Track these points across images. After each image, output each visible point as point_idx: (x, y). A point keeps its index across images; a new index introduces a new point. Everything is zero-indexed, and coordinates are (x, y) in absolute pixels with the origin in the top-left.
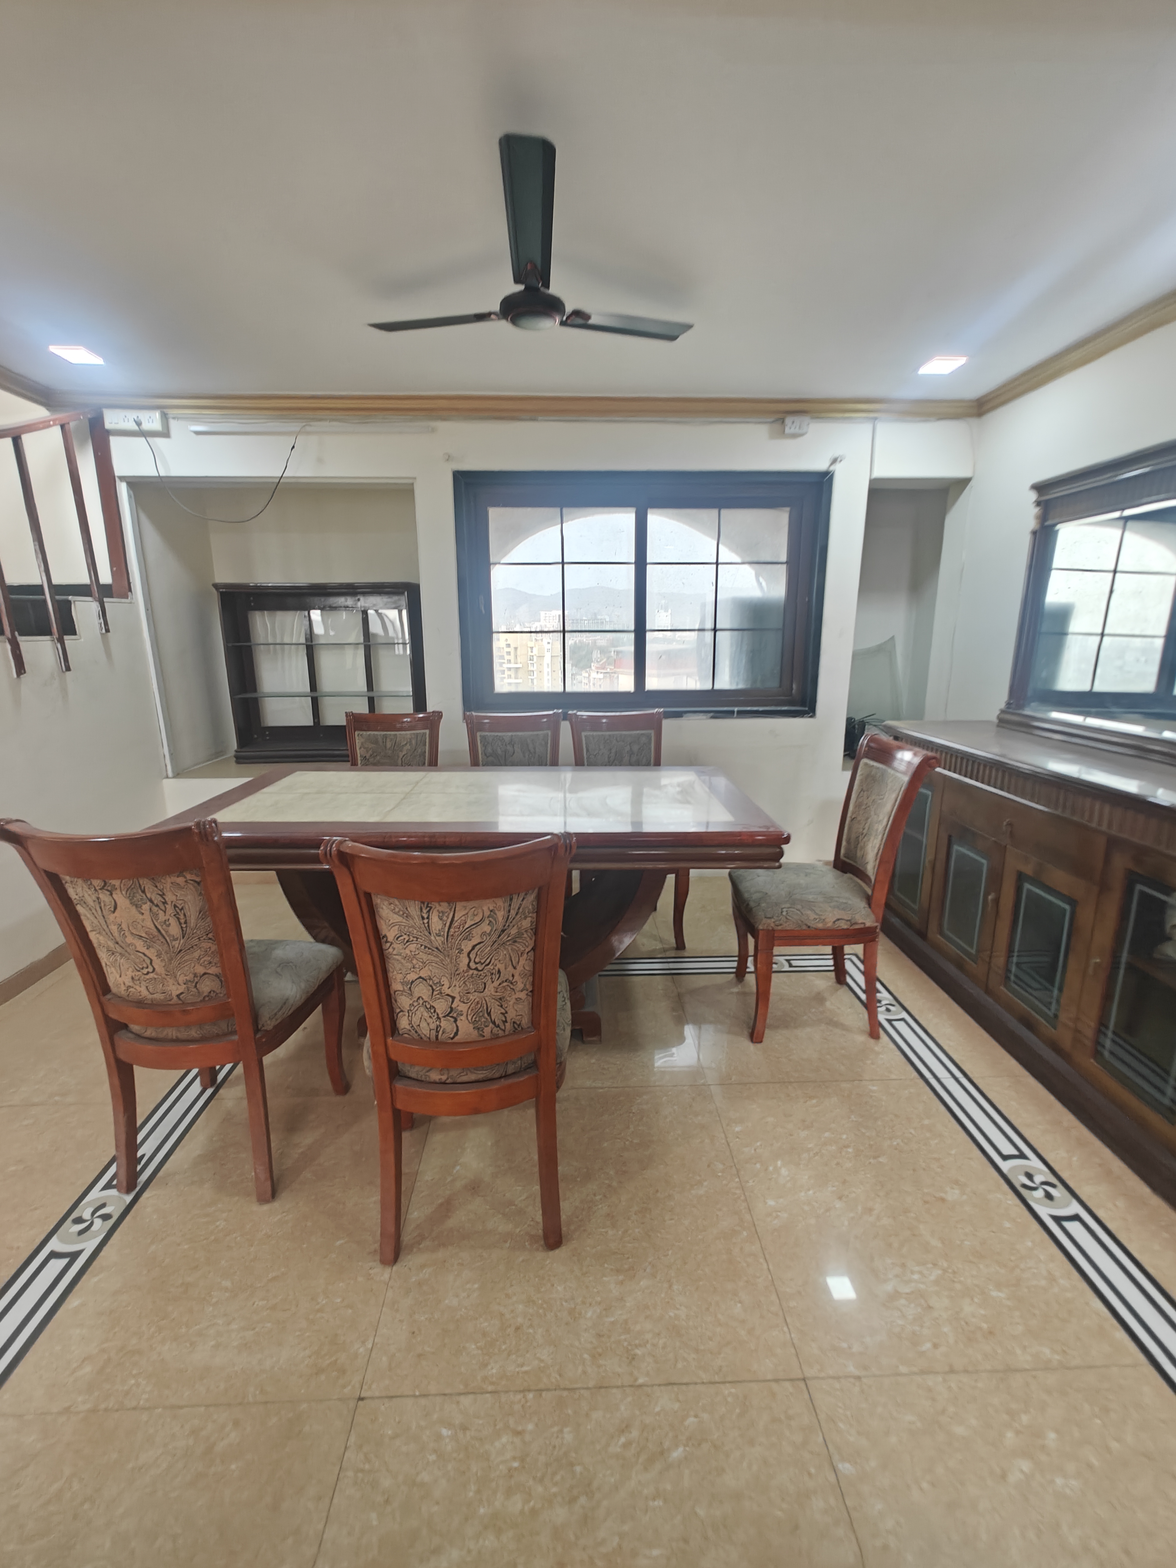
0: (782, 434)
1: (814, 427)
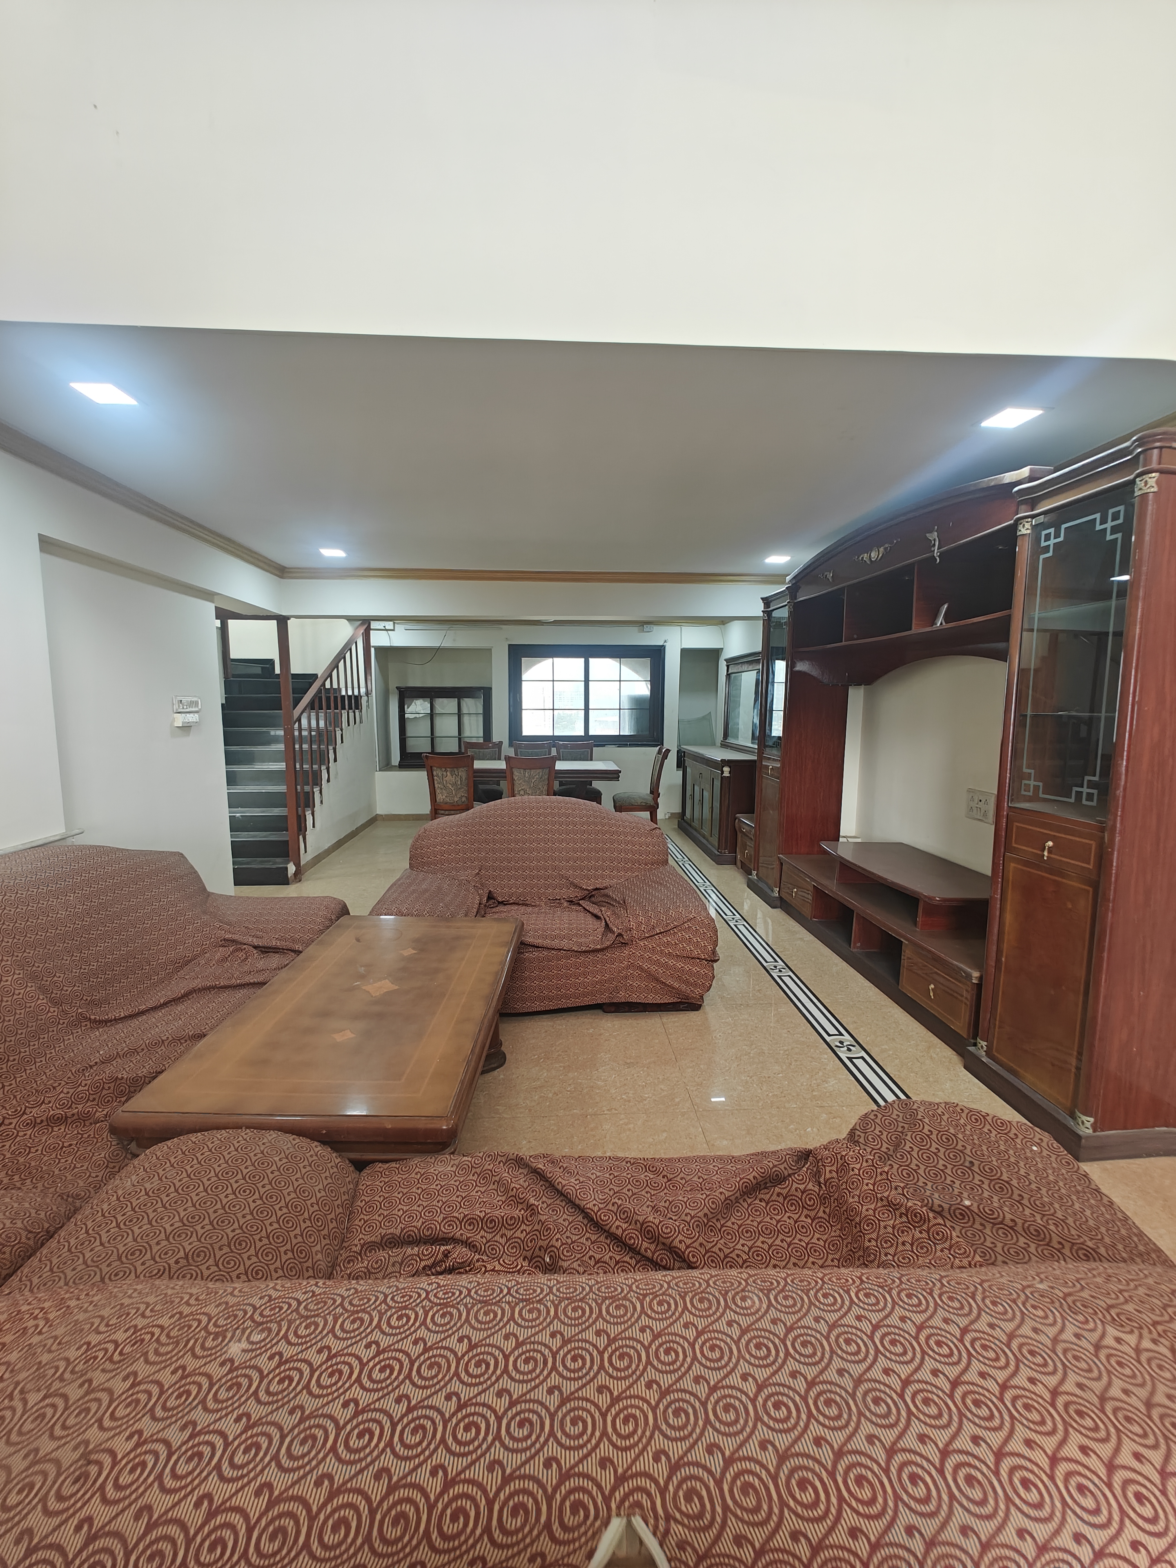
0: (644, 631)
1: (656, 628)
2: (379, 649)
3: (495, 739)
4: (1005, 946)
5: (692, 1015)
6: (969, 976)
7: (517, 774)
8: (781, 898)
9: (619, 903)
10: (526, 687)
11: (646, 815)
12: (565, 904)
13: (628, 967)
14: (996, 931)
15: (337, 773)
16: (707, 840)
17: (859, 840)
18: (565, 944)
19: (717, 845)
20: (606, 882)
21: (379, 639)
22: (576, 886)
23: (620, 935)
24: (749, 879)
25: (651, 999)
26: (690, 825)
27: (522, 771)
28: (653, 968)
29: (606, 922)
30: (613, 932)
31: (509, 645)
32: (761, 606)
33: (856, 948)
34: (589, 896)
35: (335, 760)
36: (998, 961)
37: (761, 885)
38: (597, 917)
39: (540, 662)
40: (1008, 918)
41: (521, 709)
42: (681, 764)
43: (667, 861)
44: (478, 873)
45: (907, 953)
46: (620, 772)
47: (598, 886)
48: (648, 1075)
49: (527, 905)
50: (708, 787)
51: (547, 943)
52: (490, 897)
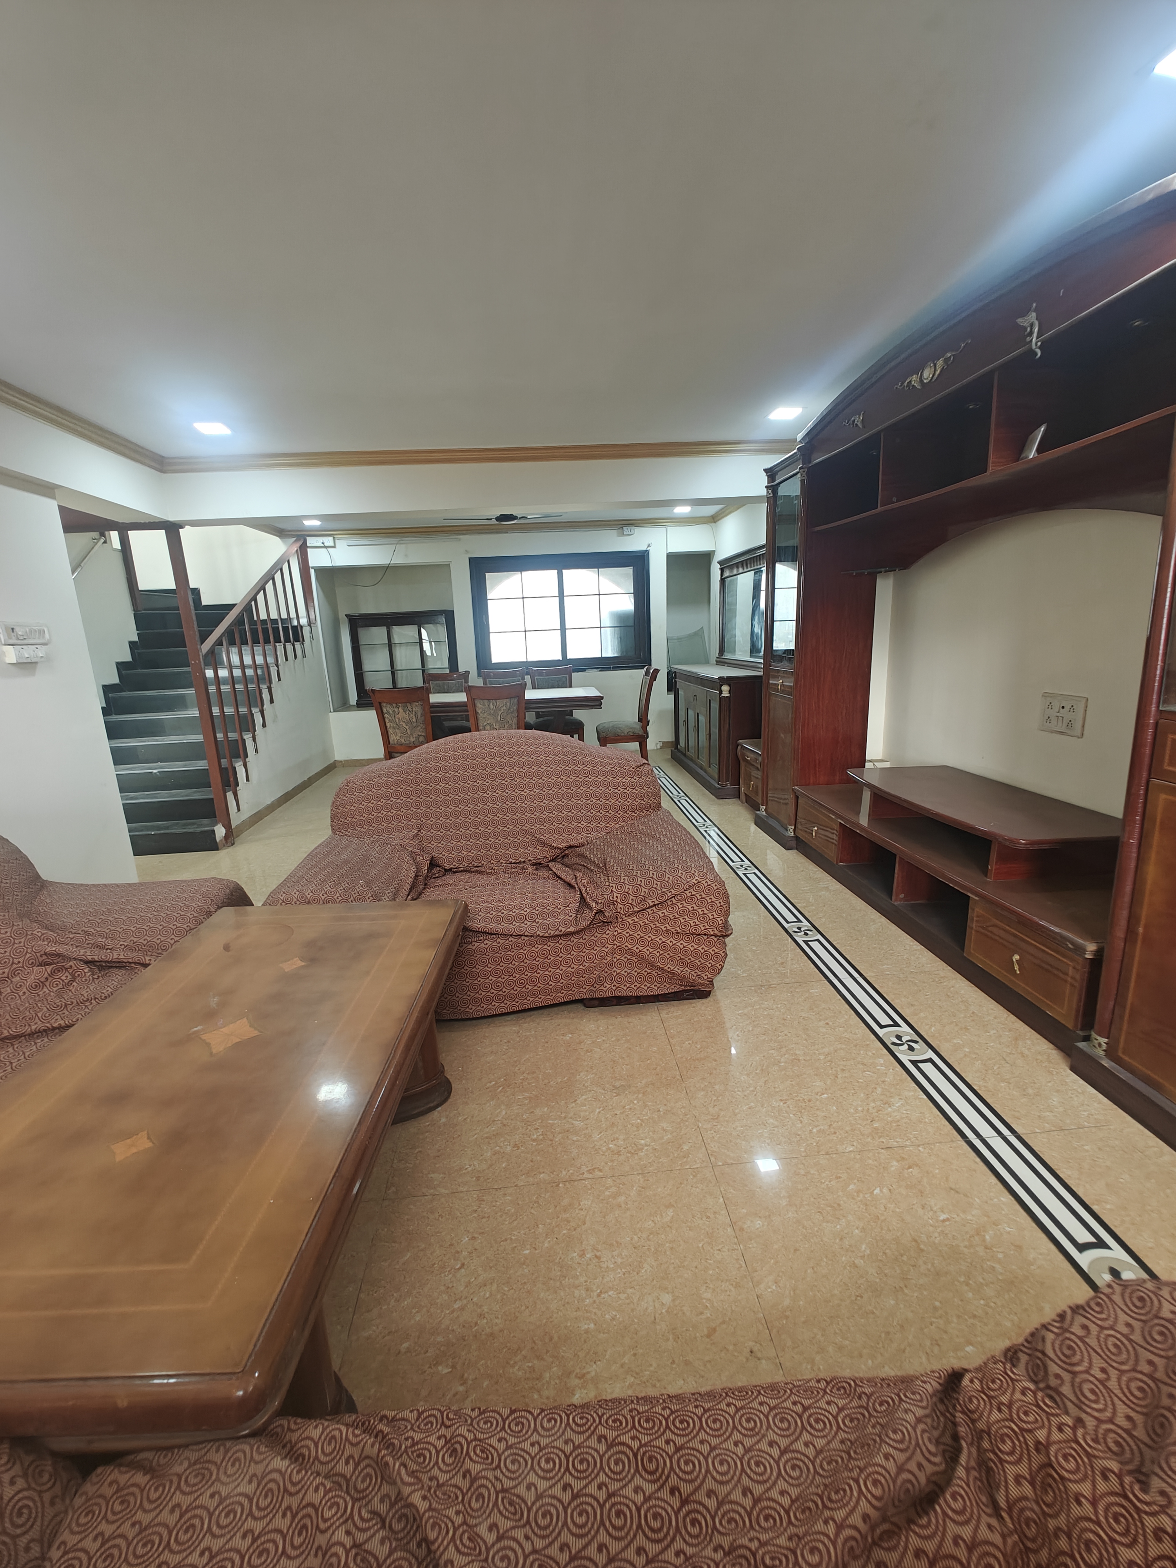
0: (623, 535)
1: (637, 531)
2: (320, 571)
3: (462, 669)
4: (1144, 913)
5: (699, 1006)
6: (1080, 950)
7: (480, 705)
8: (797, 838)
9: (599, 867)
10: (493, 607)
11: (635, 745)
12: (530, 869)
13: (613, 952)
14: (1128, 889)
15: (276, 716)
16: (705, 771)
17: (887, 765)
18: (526, 927)
19: (717, 777)
20: (582, 838)
21: (318, 558)
22: (544, 844)
23: (600, 912)
24: (757, 815)
25: (645, 990)
26: (685, 755)
27: (486, 702)
28: (647, 951)
29: (581, 894)
30: (591, 909)
31: (470, 559)
32: (764, 480)
33: (898, 900)
34: (561, 856)
35: (272, 701)
36: (1130, 931)
37: (772, 822)
38: (571, 886)
39: (508, 577)
40: (1152, 871)
41: (489, 633)
42: (671, 687)
43: (659, 806)
44: (417, 835)
45: (976, 911)
46: (602, 698)
47: (572, 843)
48: (646, 1106)
49: (481, 873)
50: (703, 710)
51: (503, 927)
52: (433, 864)
